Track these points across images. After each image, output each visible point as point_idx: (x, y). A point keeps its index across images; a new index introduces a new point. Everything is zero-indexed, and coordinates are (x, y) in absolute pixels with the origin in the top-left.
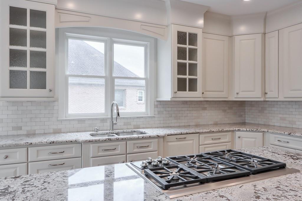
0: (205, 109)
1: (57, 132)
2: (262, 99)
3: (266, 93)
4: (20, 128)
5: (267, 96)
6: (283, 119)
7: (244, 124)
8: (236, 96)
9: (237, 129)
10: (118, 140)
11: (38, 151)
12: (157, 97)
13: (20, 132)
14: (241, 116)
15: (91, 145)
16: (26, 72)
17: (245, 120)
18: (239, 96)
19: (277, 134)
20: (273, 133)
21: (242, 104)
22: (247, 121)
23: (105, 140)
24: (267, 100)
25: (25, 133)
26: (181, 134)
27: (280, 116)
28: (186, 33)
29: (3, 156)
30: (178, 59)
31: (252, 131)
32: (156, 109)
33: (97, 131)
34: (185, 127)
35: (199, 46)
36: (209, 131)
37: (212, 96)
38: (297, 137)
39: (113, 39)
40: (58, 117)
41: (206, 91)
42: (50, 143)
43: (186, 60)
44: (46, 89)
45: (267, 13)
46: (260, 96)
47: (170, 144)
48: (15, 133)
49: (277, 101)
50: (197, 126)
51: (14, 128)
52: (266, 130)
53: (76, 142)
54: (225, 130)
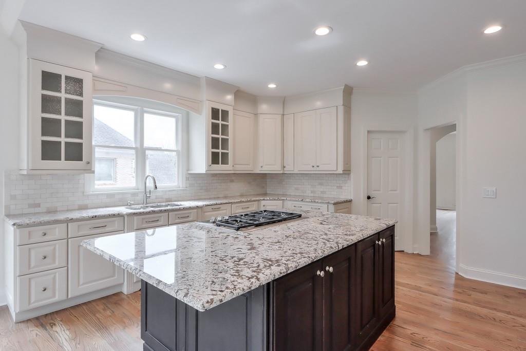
0: (232, 181)
1: (85, 208)
2: (281, 172)
3: (284, 167)
4: (38, 205)
5: (285, 169)
6: (297, 189)
7: (265, 194)
8: (260, 169)
9: (262, 198)
10: (161, 211)
11: (79, 226)
12: (188, 170)
13: (37, 210)
14: (263, 187)
15: (135, 218)
16: (60, 142)
17: (266, 191)
18: (263, 169)
19: (294, 201)
20: (290, 200)
21: (263, 176)
22: (268, 192)
23: (149, 212)
24: (285, 172)
25: (45, 210)
26: (216, 204)
27: (295, 186)
28: (219, 110)
29: (41, 233)
30: (212, 134)
31: (275, 200)
32: (188, 181)
33: (130, 206)
34: (215, 198)
35: (230, 123)
36: (239, 201)
37: (241, 169)
38: (307, 202)
39: (145, 109)
40: (83, 192)
41: (235, 164)
42: (93, 217)
43: (219, 134)
44: (82, 160)
45: (285, 98)
46: (280, 169)
47: (206, 214)
48: (32, 210)
49: (293, 174)
50: (226, 197)
51: (30, 206)
52: (285, 198)
53: (119, 215)
54: (253, 199)
